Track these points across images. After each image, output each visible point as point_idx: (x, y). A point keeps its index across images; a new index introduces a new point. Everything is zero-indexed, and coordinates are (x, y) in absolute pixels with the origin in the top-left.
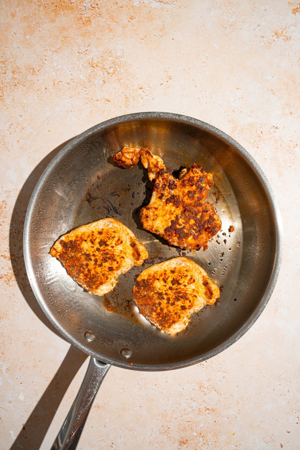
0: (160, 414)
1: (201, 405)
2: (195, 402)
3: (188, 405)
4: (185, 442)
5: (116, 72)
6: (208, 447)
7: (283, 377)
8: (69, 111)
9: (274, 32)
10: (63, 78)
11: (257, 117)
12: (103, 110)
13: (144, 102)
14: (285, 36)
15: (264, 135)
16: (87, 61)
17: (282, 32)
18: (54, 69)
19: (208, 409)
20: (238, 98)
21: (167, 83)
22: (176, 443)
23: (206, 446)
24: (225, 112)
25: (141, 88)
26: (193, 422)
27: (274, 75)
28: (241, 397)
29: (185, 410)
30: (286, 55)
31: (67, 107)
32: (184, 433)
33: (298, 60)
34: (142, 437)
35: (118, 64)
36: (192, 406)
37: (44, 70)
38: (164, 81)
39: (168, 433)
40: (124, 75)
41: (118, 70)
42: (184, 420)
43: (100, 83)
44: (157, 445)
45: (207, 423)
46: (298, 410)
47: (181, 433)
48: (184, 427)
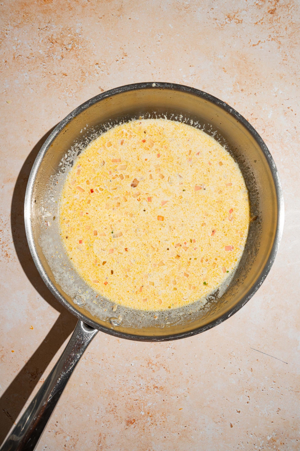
0: (107, 391)
1: (149, 383)
2: (143, 379)
3: (135, 383)
4: (133, 422)
5: (74, 49)
6: (156, 427)
7: (234, 354)
8: (27, 84)
9: (226, 16)
10: (23, 52)
12: (60, 83)
13: (99, 76)
14: (237, 19)
16: (47, 37)
17: (234, 15)
18: (14, 43)
19: (157, 387)
20: (190, 75)
21: (122, 59)
22: (123, 423)
23: (154, 426)
25: (97, 64)
26: (141, 400)
27: (226, 54)
28: (191, 376)
29: (132, 387)
30: (238, 37)
31: (25, 80)
32: (131, 412)
33: (250, 41)
34: (88, 415)
35: (76, 41)
36: (140, 383)
37: (5, 43)
38: (120, 57)
39: (115, 412)
40: (82, 51)
41: (77, 46)
42: (131, 398)
43: (59, 58)
44: (103, 425)
45: (156, 402)
46: (249, 389)
47: (129, 412)
48: (131, 406)
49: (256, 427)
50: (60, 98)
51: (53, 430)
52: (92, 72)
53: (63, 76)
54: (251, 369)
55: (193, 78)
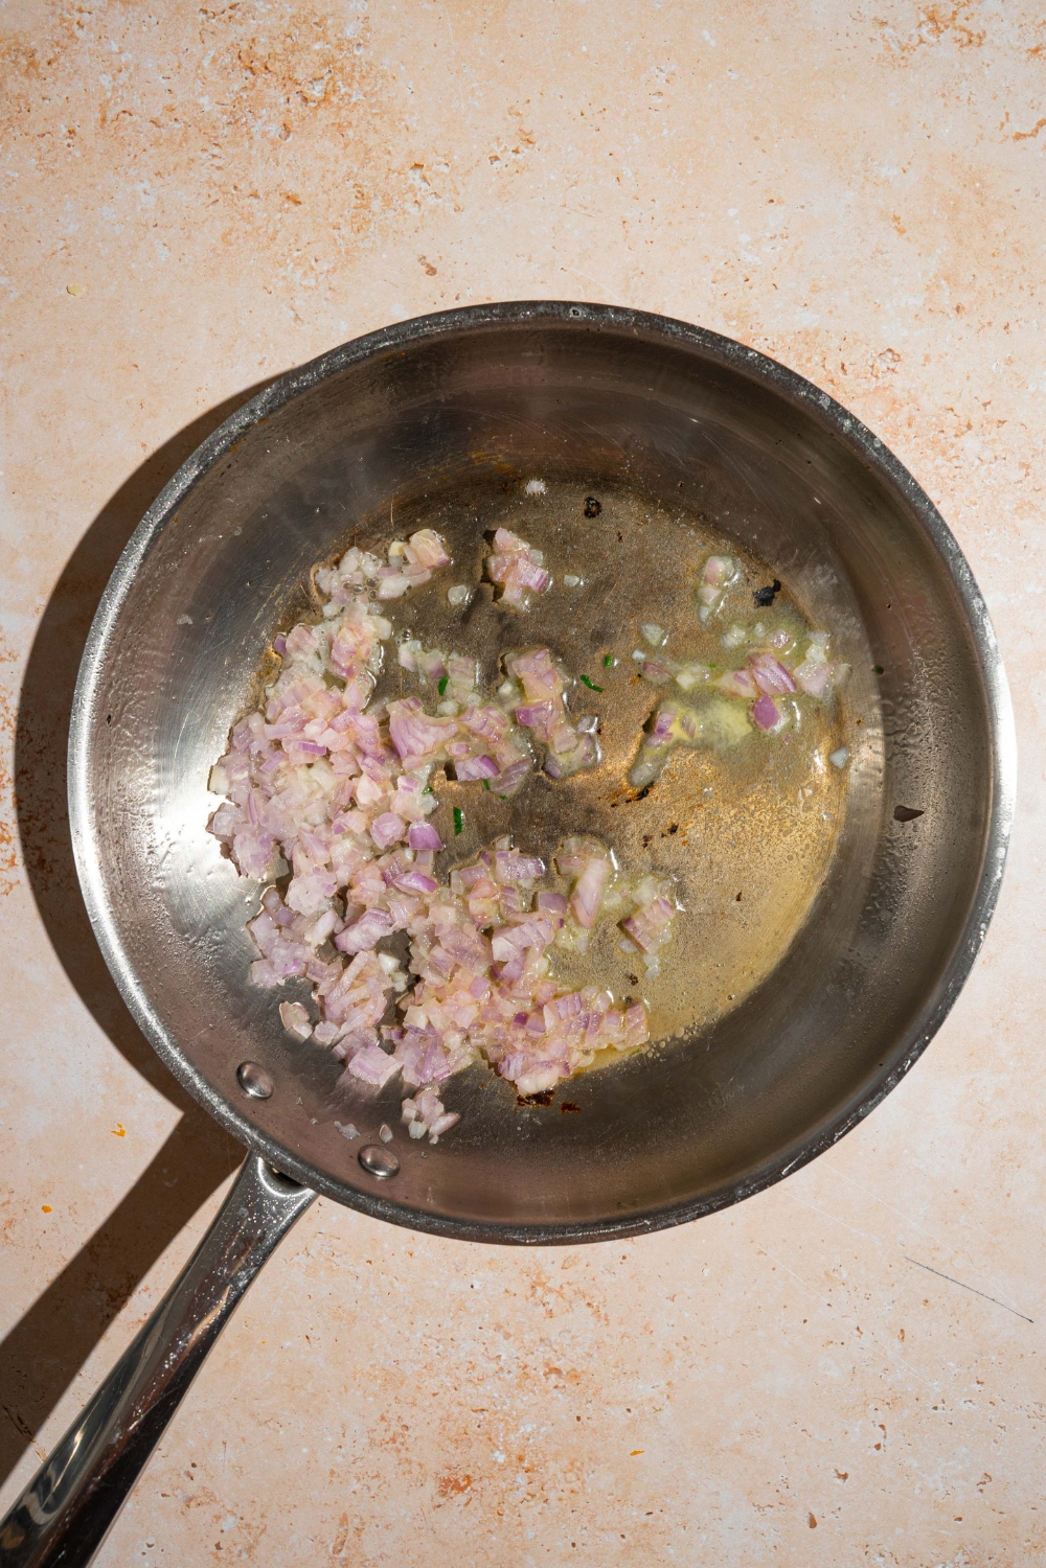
0: (377, 1372)
1: (532, 1353)
2: (512, 1338)
3: (482, 1349)
4: (463, 1484)
5: (334, 99)
6: (543, 1508)
7: (845, 1275)
8: (146, 226)
9: (924, 12)
10: (139, 102)
11: (831, 312)
12: (271, 231)
13: (423, 215)
14: (963, 30)
15: (850, 376)
16: (232, 45)
17: (955, 13)
18: (107, 63)
19: (558, 1371)
20: (768, 235)
21: (513, 156)
22: (427, 1484)
23: (536, 1504)
24: (714, 282)
25: (418, 166)
26: (496, 1413)
27: (909, 163)
28: (682, 1339)
29: (470, 1366)
30: (961, 98)
31: (142, 210)
32: (459, 1451)
33: (1004, 119)
34: (305, 1450)
35: (342, 69)
36: (499, 1354)
37: (72, 62)
38: (506, 147)
39: (400, 1447)
40: (361, 112)
41: (343, 91)
42: (463, 1400)
43: (272, 134)
44: (356, 1486)
45: (549, 1423)
46: (888, 1400)
47: (451, 1449)
48: (462, 1431)
49: (899, 1531)
50: (270, 288)
51: (178, 1492)
52: (396, 197)
53: (286, 206)
54: (902, 1331)
55: (779, 249)
